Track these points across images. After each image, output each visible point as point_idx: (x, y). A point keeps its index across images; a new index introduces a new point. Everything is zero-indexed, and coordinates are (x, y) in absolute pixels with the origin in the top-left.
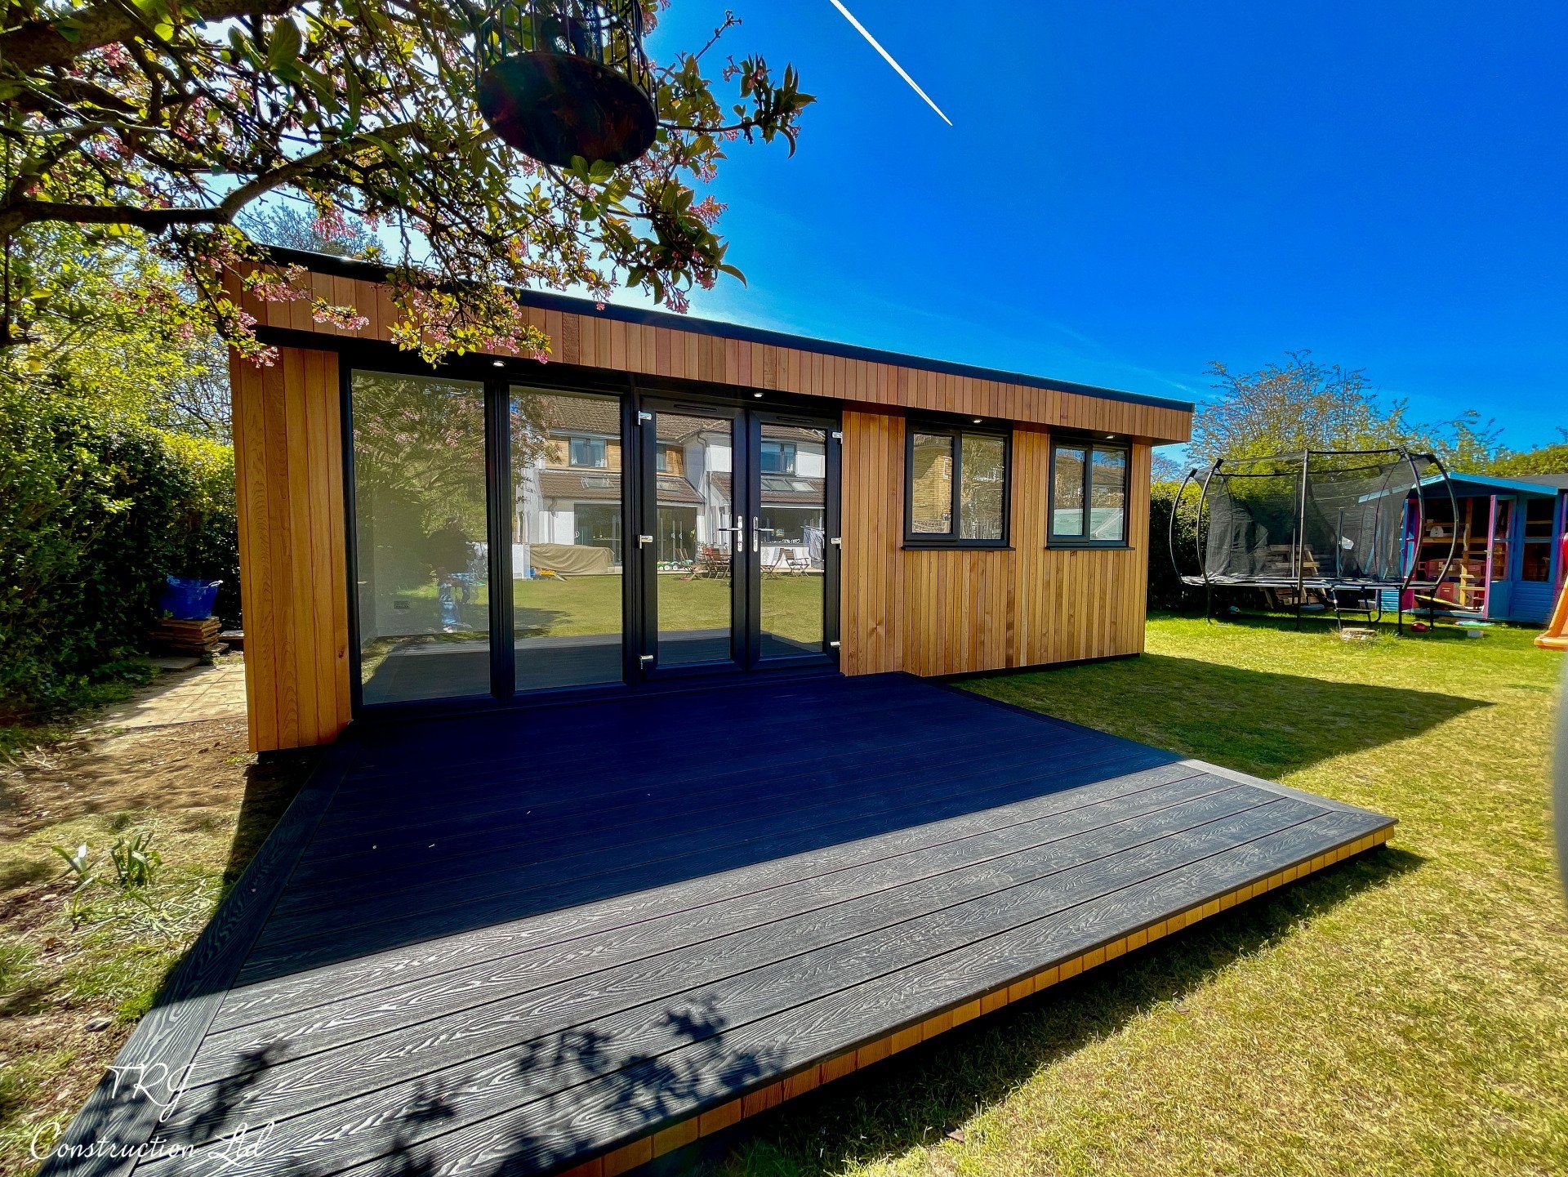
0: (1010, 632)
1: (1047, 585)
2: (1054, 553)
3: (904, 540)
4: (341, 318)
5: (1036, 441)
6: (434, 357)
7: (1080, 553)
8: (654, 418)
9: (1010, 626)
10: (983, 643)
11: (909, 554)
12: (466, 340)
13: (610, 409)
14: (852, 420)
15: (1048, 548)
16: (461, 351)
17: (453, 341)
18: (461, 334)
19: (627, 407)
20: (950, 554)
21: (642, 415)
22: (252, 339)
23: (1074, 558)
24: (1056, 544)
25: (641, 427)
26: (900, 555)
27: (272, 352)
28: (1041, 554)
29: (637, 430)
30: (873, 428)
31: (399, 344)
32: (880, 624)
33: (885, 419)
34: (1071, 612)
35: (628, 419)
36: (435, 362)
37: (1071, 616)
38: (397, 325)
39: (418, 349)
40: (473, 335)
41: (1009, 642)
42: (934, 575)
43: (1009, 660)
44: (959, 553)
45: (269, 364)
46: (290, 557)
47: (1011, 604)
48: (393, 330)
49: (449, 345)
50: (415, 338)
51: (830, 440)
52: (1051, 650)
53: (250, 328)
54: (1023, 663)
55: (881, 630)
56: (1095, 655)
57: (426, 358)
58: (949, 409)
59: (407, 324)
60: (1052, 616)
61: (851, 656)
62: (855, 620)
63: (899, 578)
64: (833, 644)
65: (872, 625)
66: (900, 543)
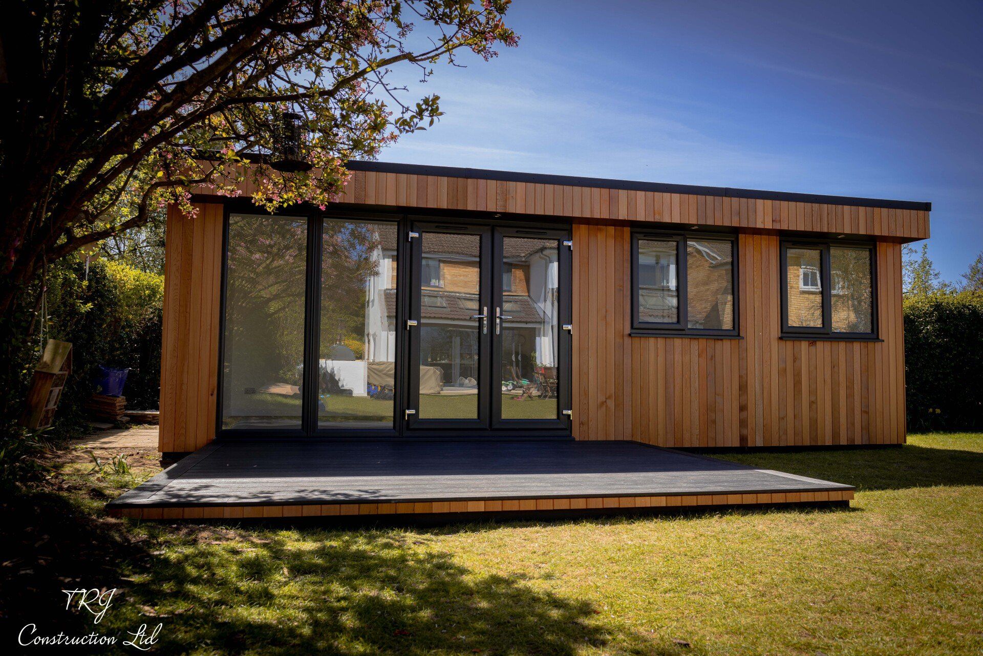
0: (744, 414)
1: (782, 372)
2: (789, 344)
3: (632, 327)
4: (229, 192)
5: (764, 243)
6: (272, 208)
7: (820, 345)
8: (421, 236)
9: (743, 408)
10: (714, 422)
11: (636, 341)
12: (288, 200)
13: (392, 230)
14: (581, 232)
15: (781, 338)
16: (285, 205)
17: (281, 200)
18: (285, 196)
19: (402, 229)
20: (678, 342)
21: (412, 235)
22: (189, 205)
23: (813, 349)
24: (789, 334)
25: (411, 242)
26: (627, 341)
27: (197, 211)
28: (775, 344)
29: (408, 245)
30: (601, 237)
31: (255, 203)
32: (610, 397)
33: (611, 229)
34: (813, 399)
35: (402, 237)
36: (273, 211)
37: (812, 403)
38: (255, 193)
39: (264, 205)
40: (291, 197)
41: (743, 423)
42: (661, 359)
43: (743, 439)
44: (686, 341)
45: (195, 217)
46: (189, 330)
47: (743, 388)
48: (253, 196)
49: (280, 202)
50: (263, 199)
51: (561, 246)
52: (790, 432)
53: (188, 200)
54: (759, 443)
55: (611, 403)
56: (843, 442)
57: (268, 209)
58: (658, 219)
59: (260, 194)
60: (790, 400)
61: (581, 423)
62: (587, 394)
63: (627, 360)
64: (565, 412)
65: (601, 398)
66: (628, 330)
